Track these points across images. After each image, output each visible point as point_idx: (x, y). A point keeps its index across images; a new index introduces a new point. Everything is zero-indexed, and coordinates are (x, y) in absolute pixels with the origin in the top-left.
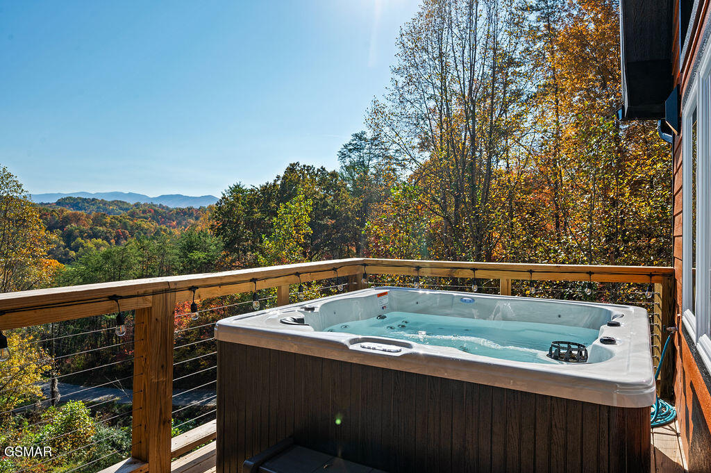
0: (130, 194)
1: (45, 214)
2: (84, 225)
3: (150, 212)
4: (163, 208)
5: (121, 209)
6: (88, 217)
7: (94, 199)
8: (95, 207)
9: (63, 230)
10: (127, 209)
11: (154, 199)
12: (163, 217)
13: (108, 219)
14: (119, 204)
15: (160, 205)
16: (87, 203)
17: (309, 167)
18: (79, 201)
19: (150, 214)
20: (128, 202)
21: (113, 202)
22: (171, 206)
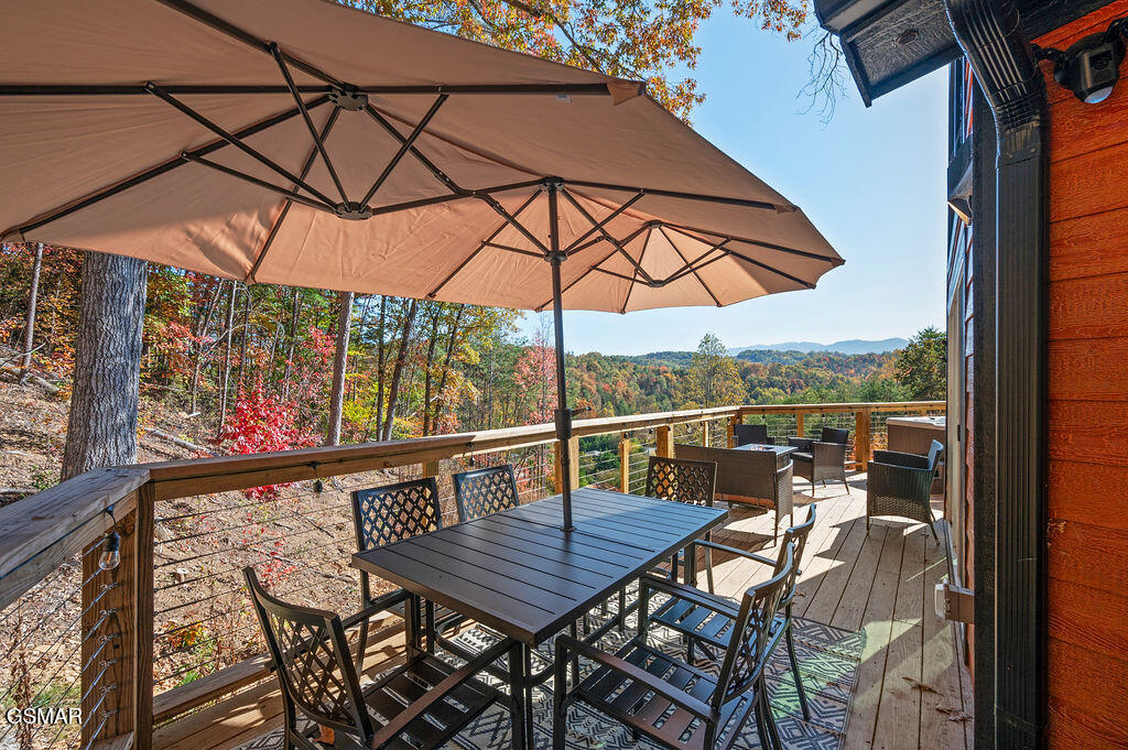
0: (803, 344)
2: (762, 376)
3: (825, 360)
4: (840, 355)
5: (795, 358)
6: (765, 368)
7: (769, 351)
8: (771, 358)
10: (801, 359)
11: (829, 346)
12: (839, 365)
13: (784, 369)
14: (794, 354)
15: (836, 352)
16: (764, 354)
19: (825, 363)
20: (802, 351)
21: (787, 352)
22: (849, 353)
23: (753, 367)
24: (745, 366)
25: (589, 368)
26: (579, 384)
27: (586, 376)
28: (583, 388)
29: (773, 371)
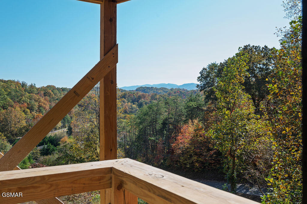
0: (169, 84)
1: (130, 95)
2: (147, 100)
3: (178, 92)
4: (185, 90)
5: (164, 92)
6: (149, 96)
7: (152, 87)
8: (153, 91)
9: (138, 102)
10: (167, 92)
11: (180, 86)
12: (184, 95)
13: (158, 97)
14: (164, 89)
15: (183, 89)
16: (149, 89)
17: (256, 46)
18: (146, 88)
19: (178, 94)
20: (167, 88)
21: (161, 88)
22: (189, 90)
23: (143, 95)
24: (139, 94)
25: (45, 94)
26: (37, 104)
27: (42, 100)
28: (40, 106)
29: (153, 98)
